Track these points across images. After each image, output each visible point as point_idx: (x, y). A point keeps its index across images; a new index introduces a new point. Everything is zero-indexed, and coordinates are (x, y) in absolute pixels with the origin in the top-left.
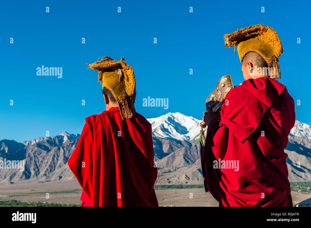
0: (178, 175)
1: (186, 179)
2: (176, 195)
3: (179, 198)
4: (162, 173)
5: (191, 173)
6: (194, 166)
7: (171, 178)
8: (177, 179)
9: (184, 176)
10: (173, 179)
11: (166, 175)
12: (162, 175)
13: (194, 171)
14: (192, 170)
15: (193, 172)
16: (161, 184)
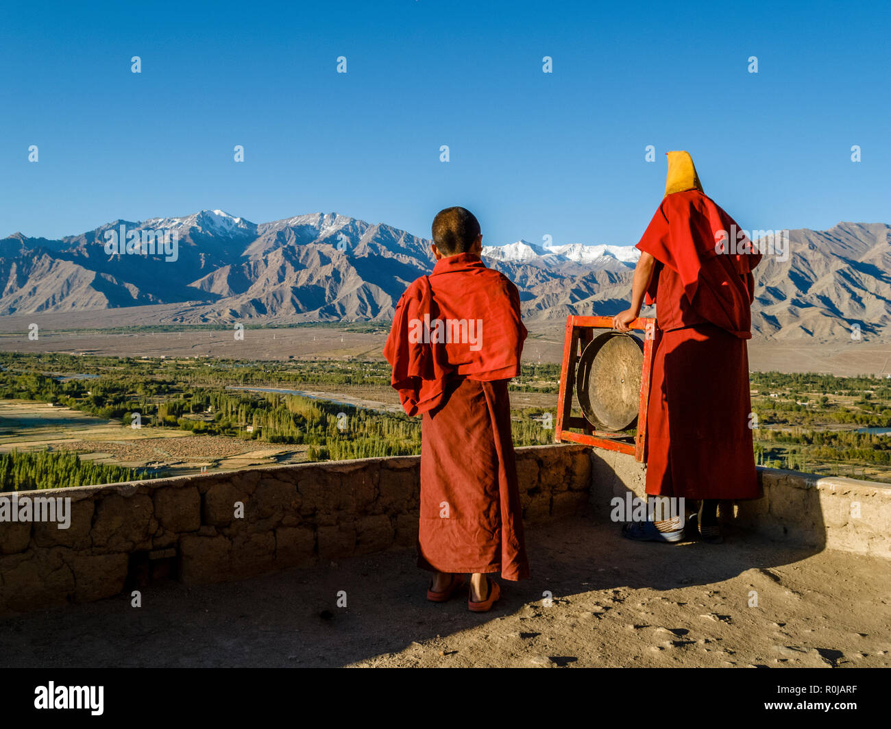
0: (217, 310)
1: (231, 316)
2: (215, 339)
3: (219, 344)
4: (192, 306)
5: (239, 306)
6: (243, 297)
7: (207, 314)
8: (217, 315)
9: (228, 311)
10: (210, 315)
11: (199, 309)
12: (190, 310)
13: (244, 303)
14: (242, 301)
15: (242, 305)
16: (190, 322)
